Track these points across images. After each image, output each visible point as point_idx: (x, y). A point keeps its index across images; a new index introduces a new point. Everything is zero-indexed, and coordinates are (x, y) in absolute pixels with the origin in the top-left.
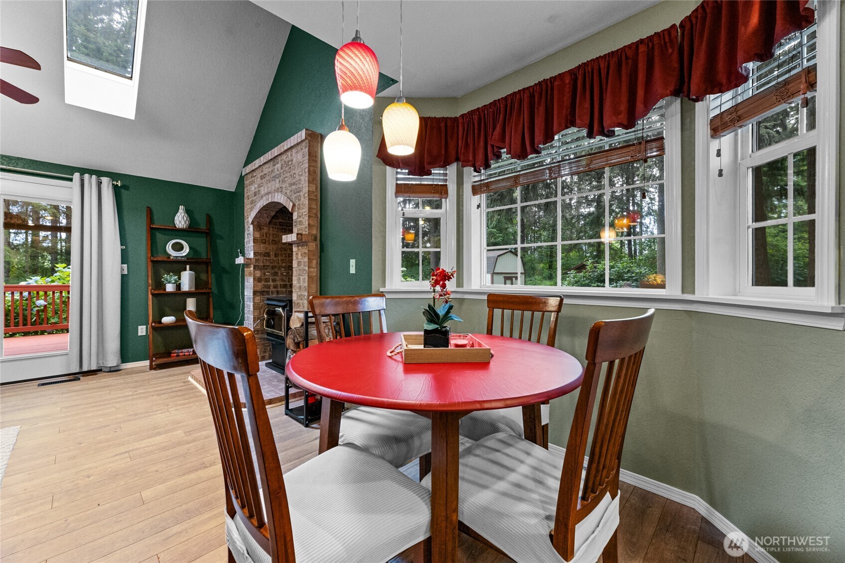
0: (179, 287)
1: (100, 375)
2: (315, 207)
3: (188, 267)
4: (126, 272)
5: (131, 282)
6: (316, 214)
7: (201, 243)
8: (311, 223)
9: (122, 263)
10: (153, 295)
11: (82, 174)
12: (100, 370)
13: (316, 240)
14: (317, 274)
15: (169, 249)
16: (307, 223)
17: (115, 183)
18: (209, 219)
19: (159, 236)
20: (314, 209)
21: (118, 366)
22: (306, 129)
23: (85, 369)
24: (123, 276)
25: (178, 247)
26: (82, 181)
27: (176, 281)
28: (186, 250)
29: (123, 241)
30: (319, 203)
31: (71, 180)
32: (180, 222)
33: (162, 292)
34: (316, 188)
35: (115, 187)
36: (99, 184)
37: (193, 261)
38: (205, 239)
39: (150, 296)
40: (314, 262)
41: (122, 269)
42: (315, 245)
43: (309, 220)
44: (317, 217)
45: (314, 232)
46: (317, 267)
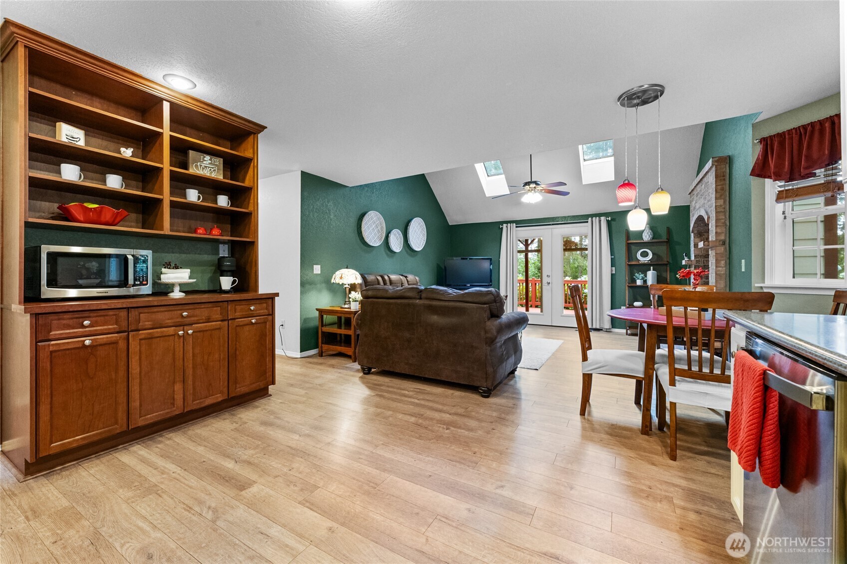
0: (645, 281)
1: (601, 332)
2: (723, 217)
3: (652, 268)
4: (614, 272)
5: (617, 278)
6: (725, 223)
7: (663, 250)
8: (719, 231)
9: (612, 267)
10: (628, 286)
11: (592, 218)
12: (602, 330)
13: (724, 244)
14: (726, 271)
15: (639, 256)
16: (714, 232)
17: (607, 219)
18: (669, 231)
19: (633, 247)
20: (722, 219)
21: (609, 329)
22: (713, 158)
23: (594, 327)
24: (612, 275)
25: (645, 254)
26: (592, 221)
27: (643, 278)
28: (650, 256)
29: (612, 253)
30: (728, 213)
31: (587, 222)
32: (646, 236)
33: (634, 285)
34: (725, 202)
35: (608, 221)
36: (600, 221)
37: (655, 264)
38: (666, 247)
39: (627, 288)
40: (723, 262)
41: (612, 271)
42: (724, 248)
43: (716, 229)
44: (726, 225)
45: (722, 238)
46: (725, 266)
